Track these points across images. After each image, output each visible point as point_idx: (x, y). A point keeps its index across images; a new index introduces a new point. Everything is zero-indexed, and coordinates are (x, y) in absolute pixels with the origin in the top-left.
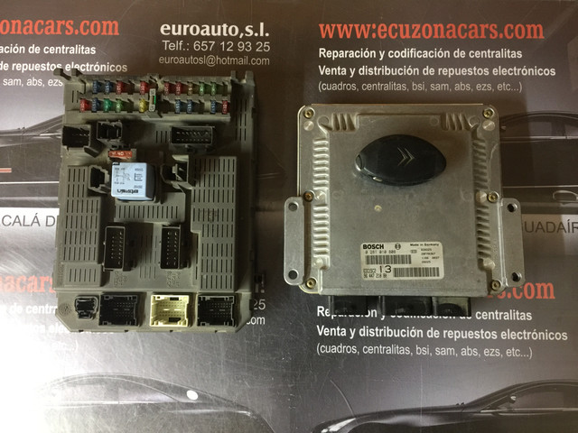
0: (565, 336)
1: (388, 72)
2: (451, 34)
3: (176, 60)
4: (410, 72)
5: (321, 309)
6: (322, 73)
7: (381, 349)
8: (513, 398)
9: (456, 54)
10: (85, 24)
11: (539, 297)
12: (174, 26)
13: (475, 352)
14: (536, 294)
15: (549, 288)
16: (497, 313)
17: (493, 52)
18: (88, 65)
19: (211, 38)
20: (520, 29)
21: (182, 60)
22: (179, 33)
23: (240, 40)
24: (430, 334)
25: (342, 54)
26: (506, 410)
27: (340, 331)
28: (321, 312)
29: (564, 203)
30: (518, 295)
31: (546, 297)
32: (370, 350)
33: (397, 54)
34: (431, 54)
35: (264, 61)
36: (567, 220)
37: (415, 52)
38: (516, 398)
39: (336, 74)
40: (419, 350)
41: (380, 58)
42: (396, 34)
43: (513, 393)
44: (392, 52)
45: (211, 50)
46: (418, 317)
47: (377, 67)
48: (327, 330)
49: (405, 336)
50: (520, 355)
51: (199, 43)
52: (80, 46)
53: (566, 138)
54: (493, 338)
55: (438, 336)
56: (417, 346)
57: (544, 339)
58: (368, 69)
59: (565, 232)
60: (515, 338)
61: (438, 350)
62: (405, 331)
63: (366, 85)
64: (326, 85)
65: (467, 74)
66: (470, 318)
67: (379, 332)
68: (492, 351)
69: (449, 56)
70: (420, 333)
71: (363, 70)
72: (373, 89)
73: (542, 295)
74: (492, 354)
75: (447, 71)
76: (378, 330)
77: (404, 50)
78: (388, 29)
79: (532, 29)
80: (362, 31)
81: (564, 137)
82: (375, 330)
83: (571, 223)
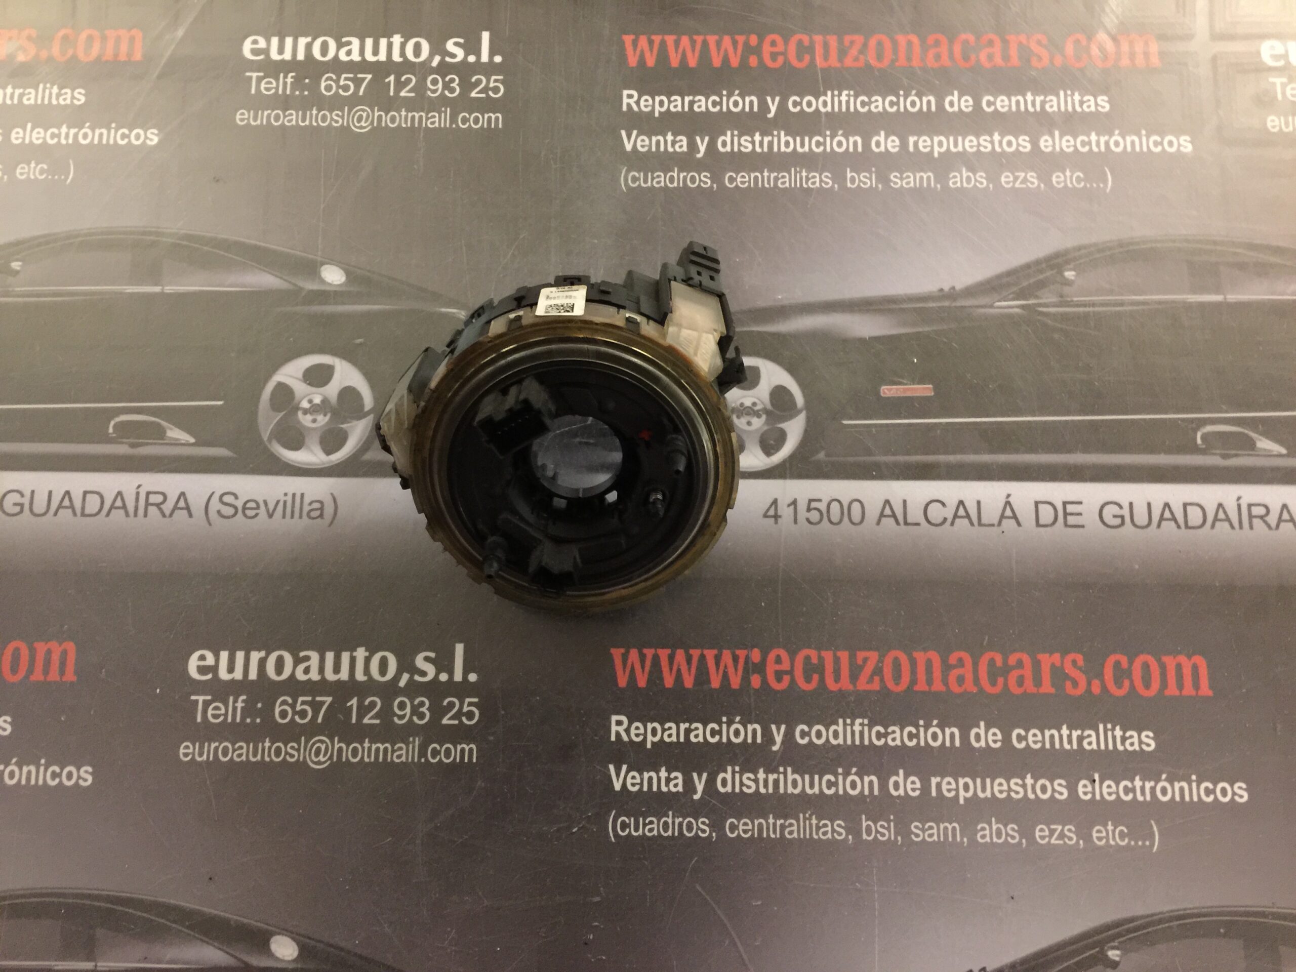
0: (1240, 792)
1: (787, 144)
2: (938, 57)
3: (277, 118)
4: (840, 144)
5: (619, 723)
6: (629, 147)
7: (771, 826)
8: (1114, 954)
9: (952, 104)
10: (67, 36)
11: (1172, 690)
12: (275, 41)
13: (1011, 833)
14: (1164, 684)
15: (1195, 668)
16: (1065, 731)
17: (1039, 99)
18: (64, 129)
19: (364, 66)
21: (292, 118)
22: (287, 56)
23: (433, 71)
24: (896, 785)
25: (677, 104)
27: (668, 780)
28: (621, 729)
29: (1225, 456)
30: (1119, 685)
31: (1189, 690)
32: (744, 828)
33: (809, 104)
34: (892, 104)
35: (490, 118)
36: (1235, 498)
37: (852, 99)
38: (1121, 956)
39: (662, 149)
40: (868, 829)
41: (770, 112)
42: (807, 58)
43: (1114, 942)
44: (798, 99)
45: (361, 93)
46: (866, 742)
47: (762, 135)
48: (633, 778)
49: (832, 791)
50: (1126, 840)
51: (334, 77)
52: (48, 85)
53: (1223, 300)
54: (1057, 796)
55: (917, 793)
56: (864, 817)
57: (1187, 798)
58: (739, 137)
59: (1232, 527)
60: (1113, 797)
61: (916, 827)
62: (833, 779)
63: (734, 176)
64: (637, 175)
65: (979, 151)
66: (999, 745)
67: (766, 781)
68: (1054, 831)
69: (933, 108)
70: (871, 783)
71: (728, 139)
72: (752, 185)
73: (1181, 687)
74: (1056, 839)
75: (929, 143)
76: (764, 776)
77: (826, 96)
78: (786, 46)
79: (1132, 44)
80: (726, 51)
81: (1220, 298)
82: (756, 776)
83: (1244, 503)
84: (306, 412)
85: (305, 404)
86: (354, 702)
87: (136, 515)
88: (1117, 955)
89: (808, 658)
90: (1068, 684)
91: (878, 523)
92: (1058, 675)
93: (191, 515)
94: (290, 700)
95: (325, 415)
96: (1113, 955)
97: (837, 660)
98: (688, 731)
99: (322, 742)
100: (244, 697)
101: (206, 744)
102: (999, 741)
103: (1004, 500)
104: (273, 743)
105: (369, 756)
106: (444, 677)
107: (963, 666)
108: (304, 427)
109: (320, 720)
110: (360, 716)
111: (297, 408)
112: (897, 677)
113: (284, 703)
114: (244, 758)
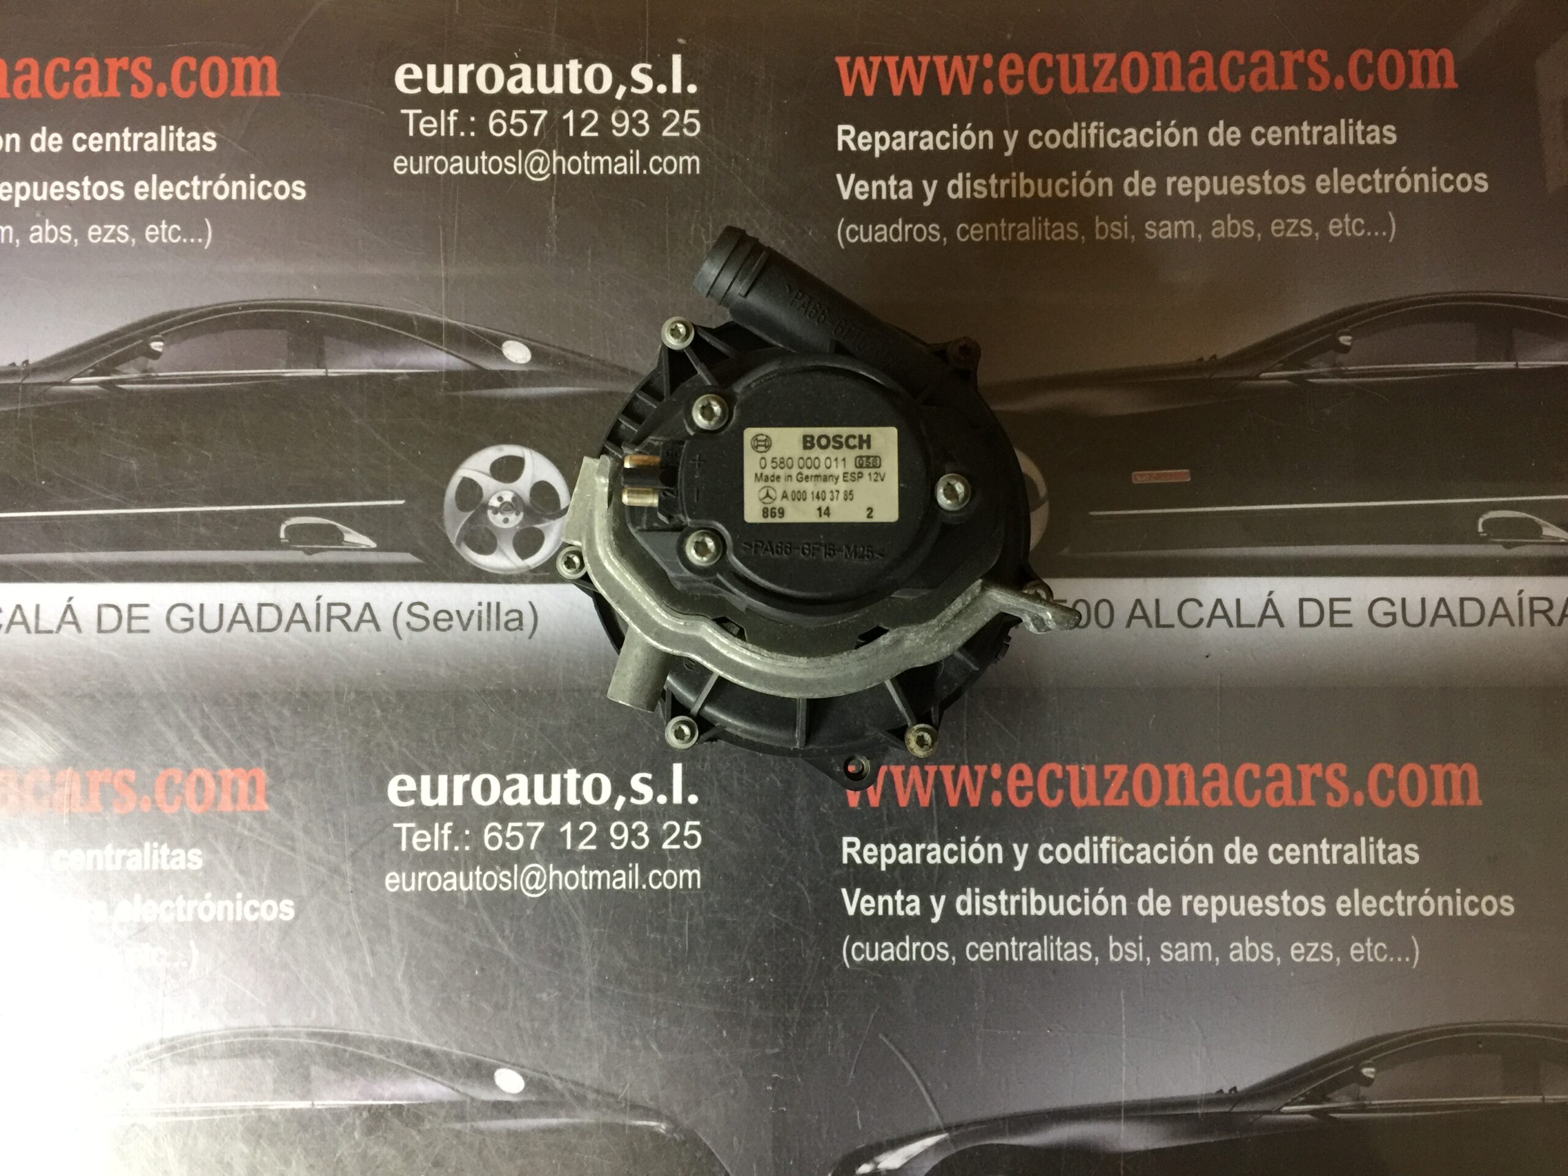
0: (1506, 906)
1: (1027, 188)
2: (1201, 79)
3: (441, 165)
4: (1087, 187)
5: (851, 845)
6: (846, 195)
7: (1014, 949)
9: (1216, 136)
10: (186, 66)
11: (1440, 800)
12: (432, 69)
13: (1266, 952)
14: (1431, 795)
15: (1464, 779)
16: (1324, 845)
17: (1316, 129)
18: (196, 182)
19: (535, 100)
20: (1391, 61)
22: (448, 88)
23: (618, 104)
24: (1146, 905)
25: (901, 141)
26: (1347, 1103)
27: (904, 904)
28: (853, 851)
29: (1508, 546)
30: (1384, 796)
31: (1457, 800)
32: (985, 951)
33: (1053, 139)
34: (1148, 138)
35: (685, 162)
36: (1517, 592)
37: (1102, 131)
38: (1376, 1073)
39: (884, 196)
40: (1116, 949)
41: (1007, 149)
42: (1050, 81)
43: (1365, 1059)
44: (1040, 134)
45: (536, 134)
46: (1114, 861)
47: (998, 178)
48: (868, 902)
49: (1079, 911)
50: (1386, 956)
51: (504, 114)
52: (172, 128)
53: (1514, 367)
54: (1314, 912)
55: (1168, 912)
56: (1111, 938)
57: (1451, 913)
58: (973, 180)
59: (1512, 624)
60: (1374, 912)
61: (1166, 947)
62: (1078, 899)
63: (967, 227)
64: (857, 228)
65: (1246, 192)
66: (1254, 860)
67: (1008, 903)
68: (1311, 948)
69: (1195, 143)
70: (1119, 903)
71: (960, 183)
72: (987, 239)
73: (1448, 795)
74: (1313, 956)
75: (1190, 185)
76: (1006, 897)
77: (1072, 127)
78: (1026, 69)
79: (1425, 61)
80: (956, 75)
81: (1510, 365)
82: (997, 897)
83: (1526, 597)
84: (496, 511)
85: (495, 502)
86: (568, 827)
87: (318, 629)
88: (1372, 1073)
89: (1051, 774)
90: (1330, 795)
91: (1128, 625)
92: (1320, 786)
93: (378, 628)
94: (500, 827)
95: (518, 514)
96: (1367, 1073)
97: (1083, 775)
98: (924, 853)
99: (536, 868)
100: (451, 824)
101: (413, 874)
102: (1255, 856)
103: (1265, 598)
104: (483, 870)
105: (587, 883)
106: (662, 799)
107: (1217, 779)
108: (496, 528)
109: (532, 847)
110: (575, 842)
111: (486, 507)
112: (1147, 791)
113: (493, 829)
114: (454, 888)
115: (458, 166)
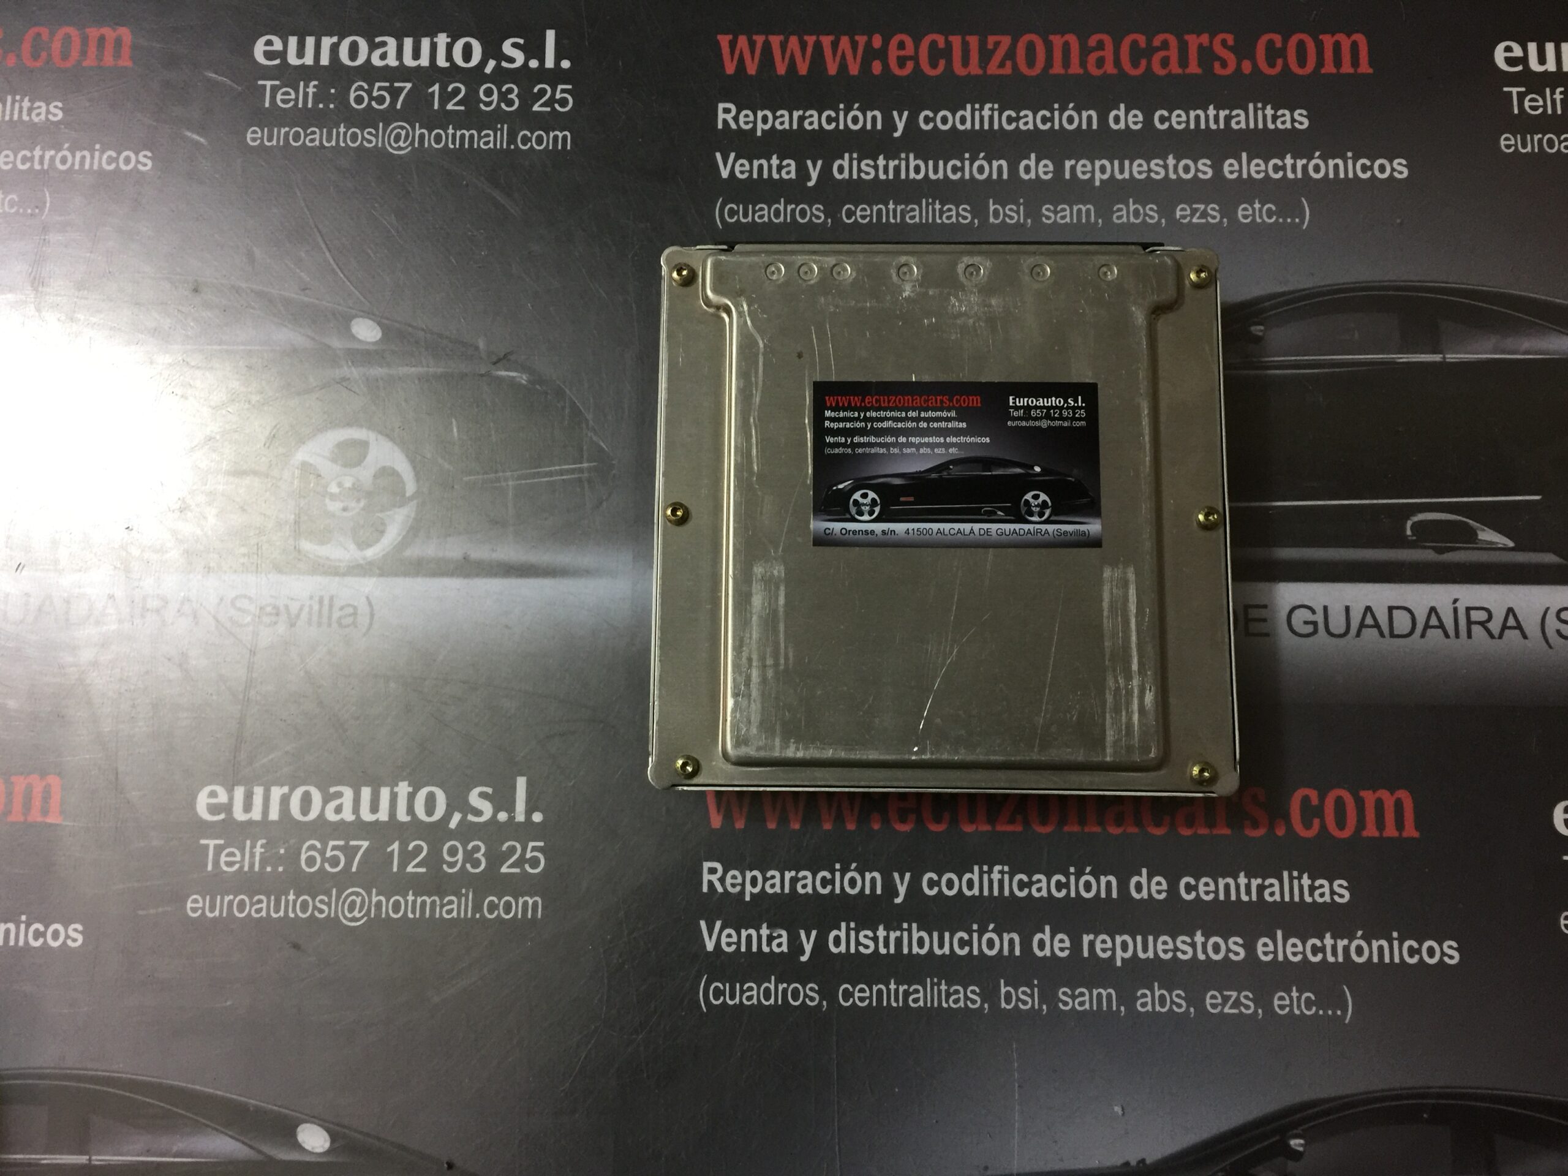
0: (1450, 952)
1: (917, 170)
2: (1100, 62)
3: (297, 137)
4: (981, 169)
5: (713, 871)
6: (725, 174)
7: (893, 993)
8: (1296, 1143)
9: (1117, 120)
10: (38, 37)
11: (1371, 831)
12: (293, 41)
13: (1178, 1001)
14: (1361, 823)
15: (1399, 804)
16: (1242, 880)
17: (1223, 114)
19: (403, 73)
20: (1301, 46)
22: (309, 60)
23: (487, 78)
24: (1042, 945)
25: (785, 120)
27: (770, 939)
28: (714, 878)
29: (1440, 551)
30: (1308, 825)
31: (1391, 831)
32: (861, 995)
33: (944, 120)
34: (1044, 120)
35: (556, 138)
36: (1451, 600)
37: (996, 114)
38: (1305, 1146)
39: (765, 176)
40: (1008, 994)
41: (896, 130)
42: (942, 63)
43: (1297, 1129)
44: (931, 115)
45: (399, 107)
46: (1007, 893)
47: (886, 158)
48: (729, 936)
49: (967, 949)
50: (1314, 1009)
51: (366, 87)
52: (18, 97)
53: (1442, 360)
54: (1231, 955)
55: (1066, 953)
56: (1002, 981)
57: (1387, 960)
58: (859, 161)
59: (1447, 636)
60: (1299, 958)
61: (1064, 993)
62: (966, 937)
63: (853, 209)
64: (736, 208)
65: (1149, 178)
66: (1164, 896)
67: (887, 940)
68: (1230, 997)
69: (1095, 127)
70: (1011, 942)
71: (846, 164)
72: (874, 221)
73: (1381, 826)
74: (1231, 1008)
75: (1089, 168)
76: (885, 933)
77: (965, 110)
78: (917, 48)
79: (1337, 46)
80: (843, 53)
81: (1437, 358)
82: (875, 934)
83: (1461, 608)
84: (333, 497)
85: (334, 488)
86: (396, 846)
87: (131, 623)
88: (1301, 1145)
89: (937, 795)
90: (1248, 824)
92: (1236, 813)
93: (196, 623)
94: (319, 845)
95: (358, 501)
96: (1295, 1145)
97: (972, 797)
98: (794, 881)
99: (355, 893)
100: (264, 841)
101: (219, 897)
102: (1166, 891)
104: (298, 896)
105: (414, 912)
106: (503, 816)
107: (1122, 803)
108: (333, 516)
109: (354, 869)
110: (403, 864)
111: (324, 493)
112: (1044, 816)
113: (312, 848)
114: (264, 913)
115: (315, 137)
